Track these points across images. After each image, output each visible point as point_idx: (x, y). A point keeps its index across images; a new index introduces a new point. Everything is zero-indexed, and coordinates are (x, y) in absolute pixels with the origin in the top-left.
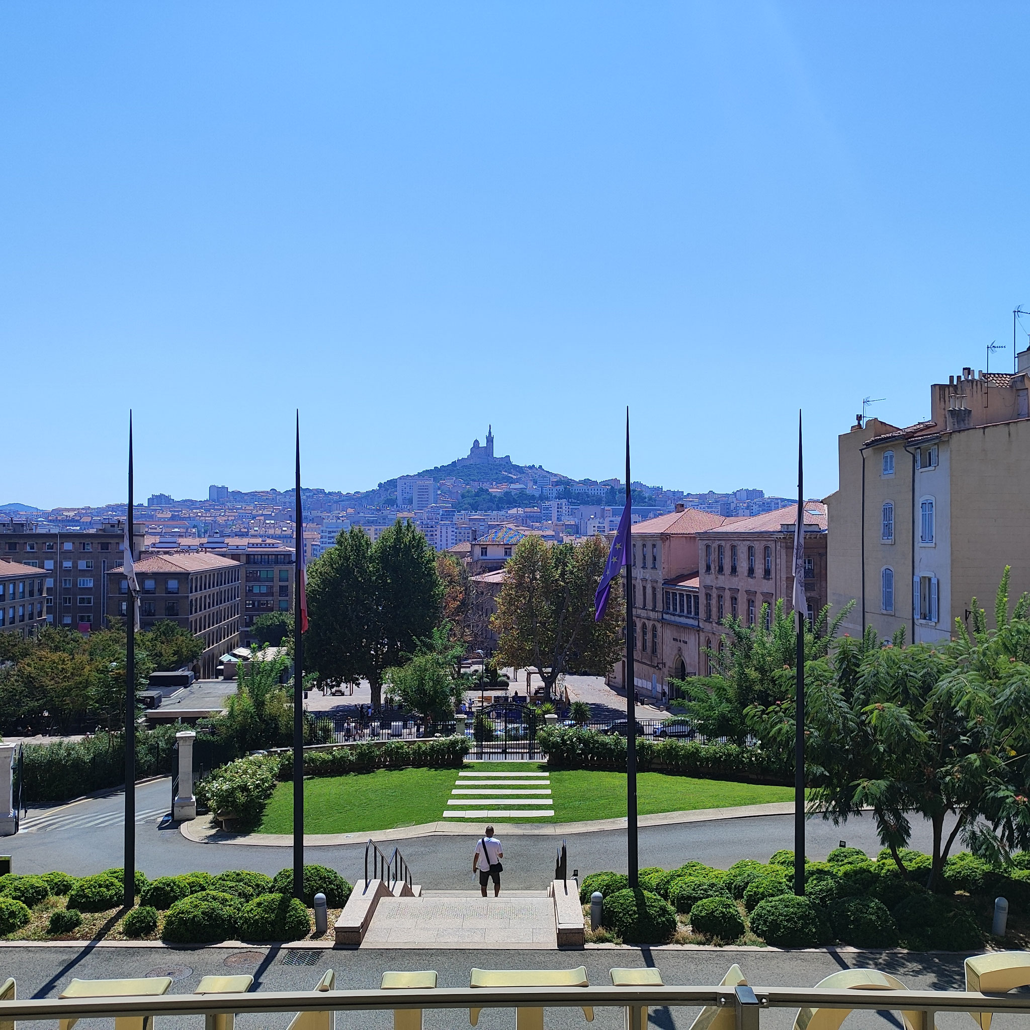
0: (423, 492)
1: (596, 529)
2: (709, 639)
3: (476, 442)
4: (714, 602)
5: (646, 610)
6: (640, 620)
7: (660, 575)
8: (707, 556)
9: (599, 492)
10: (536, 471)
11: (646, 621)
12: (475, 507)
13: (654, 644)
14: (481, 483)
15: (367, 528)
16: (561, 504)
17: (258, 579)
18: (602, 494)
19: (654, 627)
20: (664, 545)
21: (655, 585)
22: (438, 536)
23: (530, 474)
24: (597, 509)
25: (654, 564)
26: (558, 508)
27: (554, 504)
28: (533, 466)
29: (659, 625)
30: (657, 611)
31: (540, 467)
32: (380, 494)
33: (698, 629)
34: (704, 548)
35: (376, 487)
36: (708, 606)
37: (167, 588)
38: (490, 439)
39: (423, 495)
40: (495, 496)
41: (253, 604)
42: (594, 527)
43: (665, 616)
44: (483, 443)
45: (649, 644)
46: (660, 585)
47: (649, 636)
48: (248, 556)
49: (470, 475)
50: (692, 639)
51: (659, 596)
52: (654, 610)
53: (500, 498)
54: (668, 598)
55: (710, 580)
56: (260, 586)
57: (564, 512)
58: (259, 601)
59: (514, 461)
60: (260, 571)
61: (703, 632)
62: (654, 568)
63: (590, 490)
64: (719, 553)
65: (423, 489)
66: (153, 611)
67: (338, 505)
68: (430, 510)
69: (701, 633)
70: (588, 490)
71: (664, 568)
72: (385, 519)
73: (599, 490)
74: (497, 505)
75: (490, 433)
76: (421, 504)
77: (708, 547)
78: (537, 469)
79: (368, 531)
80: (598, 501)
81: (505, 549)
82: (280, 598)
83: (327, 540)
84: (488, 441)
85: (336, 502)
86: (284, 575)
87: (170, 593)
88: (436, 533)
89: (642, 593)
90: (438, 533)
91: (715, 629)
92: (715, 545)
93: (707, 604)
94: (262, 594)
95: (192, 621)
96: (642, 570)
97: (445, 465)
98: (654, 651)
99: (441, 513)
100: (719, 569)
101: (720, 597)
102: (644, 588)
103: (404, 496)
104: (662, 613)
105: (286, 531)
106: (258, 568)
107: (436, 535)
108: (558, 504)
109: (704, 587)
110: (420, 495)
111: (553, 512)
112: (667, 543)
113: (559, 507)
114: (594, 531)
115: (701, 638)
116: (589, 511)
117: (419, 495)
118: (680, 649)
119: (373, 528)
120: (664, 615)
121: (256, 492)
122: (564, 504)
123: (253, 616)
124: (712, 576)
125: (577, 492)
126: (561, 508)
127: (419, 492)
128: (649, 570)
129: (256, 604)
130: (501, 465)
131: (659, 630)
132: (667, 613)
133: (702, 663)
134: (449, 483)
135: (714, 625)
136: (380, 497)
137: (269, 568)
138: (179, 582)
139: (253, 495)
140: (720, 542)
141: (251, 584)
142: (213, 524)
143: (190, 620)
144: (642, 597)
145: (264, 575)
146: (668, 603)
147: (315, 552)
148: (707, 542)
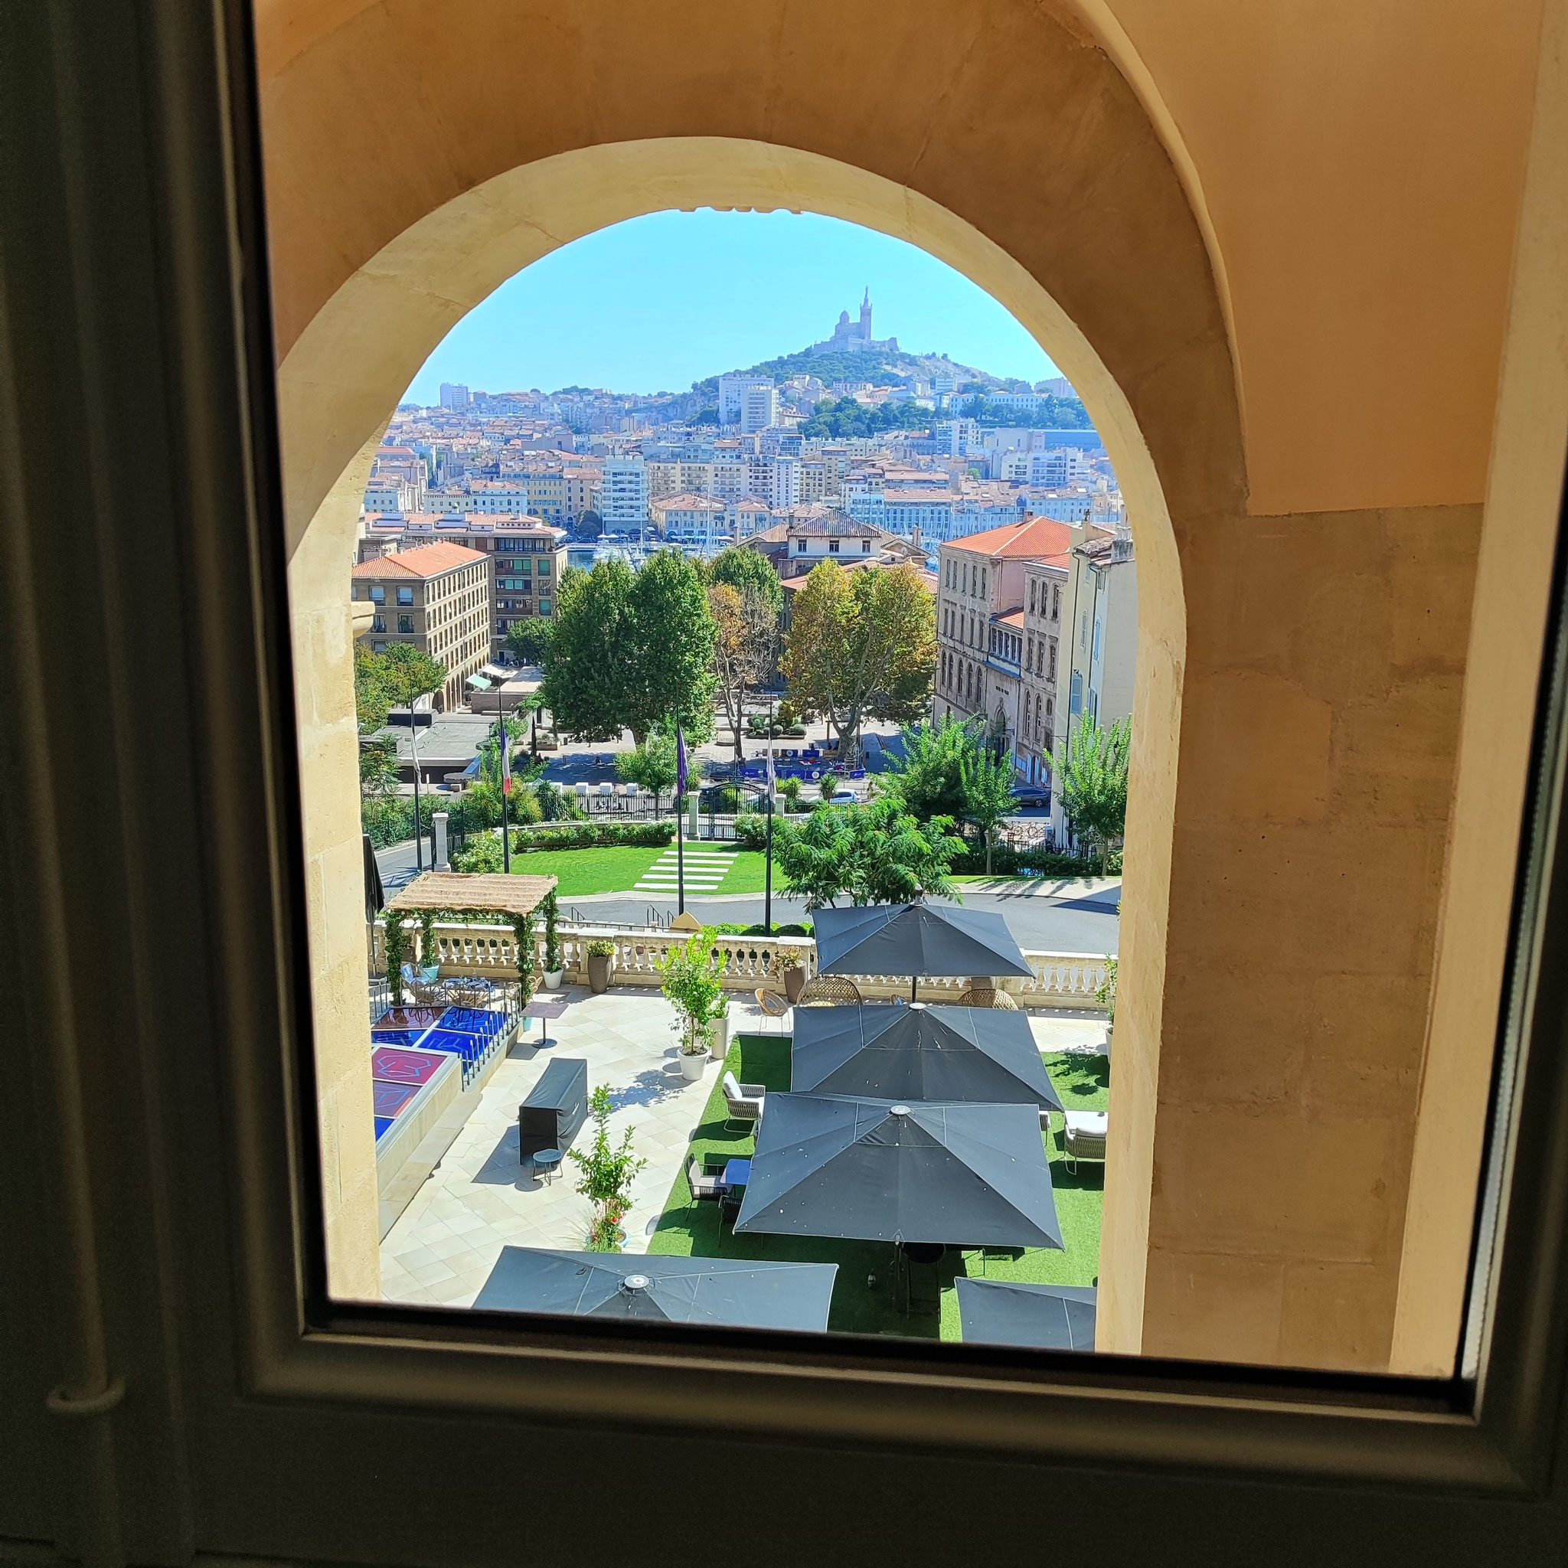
0: (756, 403)
1: (1013, 469)
2: (1028, 692)
3: (844, 316)
4: (1035, 649)
5: (973, 648)
6: (967, 660)
7: (989, 608)
8: (1032, 593)
9: (1029, 403)
10: (938, 364)
11: (972, 662)
12: (835, 431)
13: (979, 690)
14: (848, 385)
15: (670, 465)
16: (967, 427)
17: (511, 572)
18: (1034, 406)
19: (979, 670)
20: (994, 571)
21: (982, 619)
22: (774, 480)
23: (927, 368)
24: (1021, 433)
25: (983, 592)
26: (961, 432)
27: (955, 425)
28: (934, 354)
29: (984, 669)
30: (983, 652)
31: (945, 356)
32: (695, 401)
33: (1019, 680)
34: (1030, 583)
35: (689, 390)
36: (1030, 652)
37: (398, 599)
38: (866, 312)
39: (757, 408)
40: (866, 412)
41: (507, 604)
42: (1011, 466)
43: (991, 659)
44: (855, 318)
45: (974, 690)
46: (986, 620)
47: (974, 680)
48: (497, 540)
49: (833, 370)
50: (1012, 689)
51: (986, 634)
52: (979, 650)
53: (874, 415)
54: (995, 637)
55: (1035, 623)
56: (514, 580)
57: (970, 438)
58: (513, 601)
59: (904, 348)
60: (513, 560)
61: (1024, 683)
62: (982, 598)
63: (1015, 400)
64: (1043, 592)
65: (756, 399)
66: (383, 627)
67: (631, 420)
68: (765, 434)
69: (1022, 684)
70: (1012, 400)
71: (992, 600)
72: (697, 450)
73: (1030, 400)
74: (868, 426)
75: (866, 300)
76: (754, 422)
77: (1034, 582)
78: (938, 360)
79: (672, 471)
80: (1023, 420)
81: (831, 542)
82: (541, 598)
83: (611, 485)
84: (862, 314)
85: (629, 413)
86: (544, 567)
87: (403, 604)
88: (771, 474)
89: (970, 627)
90: (774, 474)
91: (1034, 682)
92: (1039, 582)
93: (1029, 650)
94: (516, 592)
95: (430, 639)
96: (971, 598)
97: (796, 353)
98: (978, 698)
99: (781, 440)
100: (1042, 611)
101: (1041, 644)
102: (972, 620)
103: (729, 408)
104: (988, 654)
105: (552, 467)
106: (510, 556)
107: (771, 477)
108: (962, 426)
109: (1028, 629)
110: (753, 408)
111: (953, 438)
112: (998, 568)
113: (963, 431)
114: (1011, 472)
115: (1021, 690)
116: (1008, 438)
117: (750, 408)
118: (1001, 701)
119: (678, 466)
120: (989, 657)
121: (510, 395)
122: (970, 426)
123: (507, 619)
124: (1036, 619)
125: (994, 403)
126: (966, 432)
127: (751, 403)
128: (978, 599)
129: (510, 604)
130: (880, 354)
131: (984, 674)
132: (992, 655)
133: (1021, 719)
134: (799, 384)
135: (1034, 676)
136: (695, 405)
137: (525, 556)
138: (412, 591)
139: (506, 399)
140: (1045, 579)
141: (502, 578)
142: (449, 455)
143: (428, 638)
144: (970, 631)
145: (518, 567)
146: (994, 643)
147: (595, 502)
148: (1033, 576)
